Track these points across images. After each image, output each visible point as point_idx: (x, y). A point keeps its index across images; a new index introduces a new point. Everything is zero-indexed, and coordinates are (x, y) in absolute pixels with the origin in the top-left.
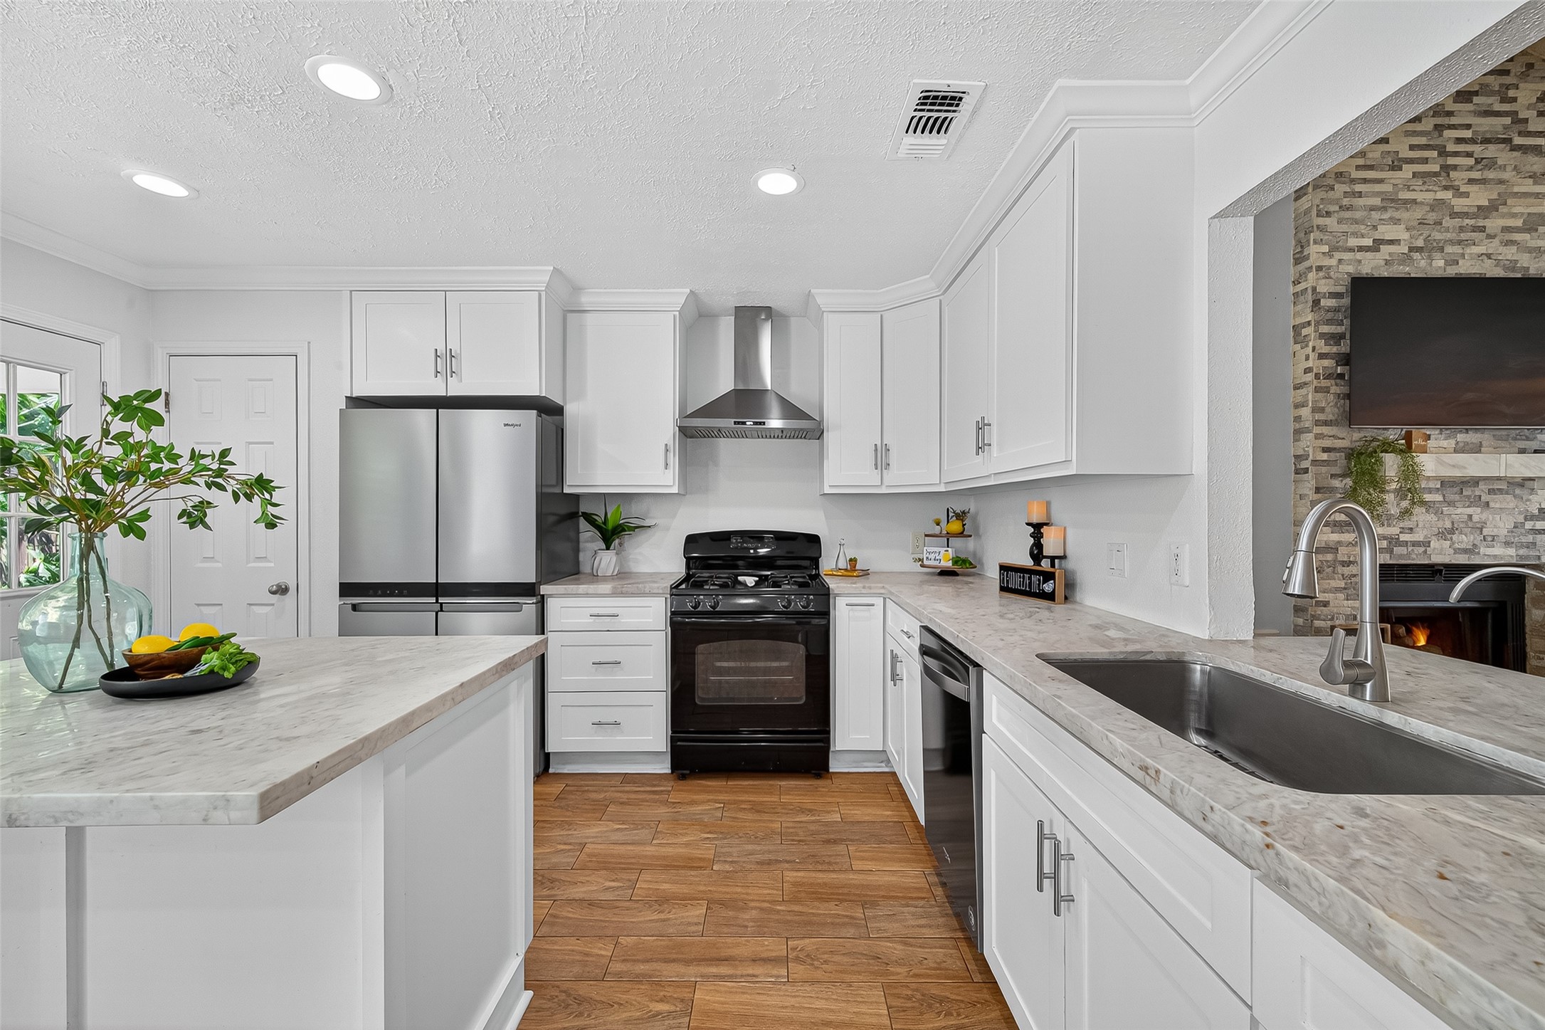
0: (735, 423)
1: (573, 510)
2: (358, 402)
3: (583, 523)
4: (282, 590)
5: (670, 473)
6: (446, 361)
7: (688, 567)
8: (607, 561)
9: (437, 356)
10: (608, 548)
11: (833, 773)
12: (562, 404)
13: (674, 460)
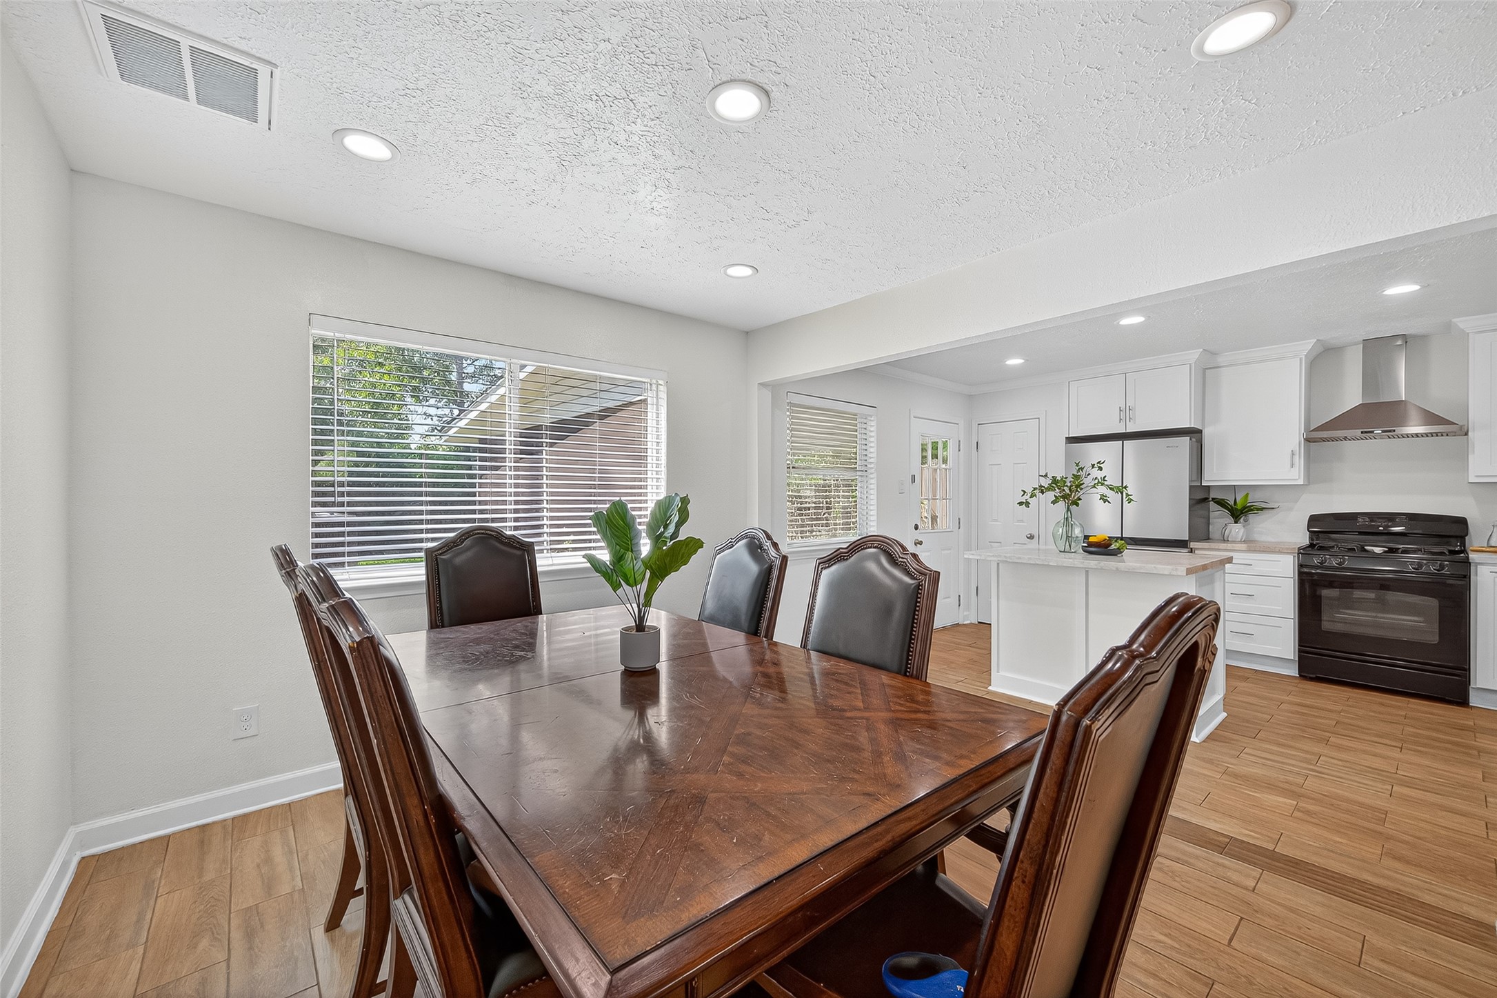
0: (1362, 432)
1: (1207, 497)
2: (1072, 440)
3: (1213, 505)
4: (1031, 537)
5: (1296, 468)
6: (1126, 412)
7: (1311, 539)
8: (1237, 530)
9: (1120, 410)
10: (1236, 522)
11: (1472, 706)
12: (1201, 428)
13: (1300, 462)
